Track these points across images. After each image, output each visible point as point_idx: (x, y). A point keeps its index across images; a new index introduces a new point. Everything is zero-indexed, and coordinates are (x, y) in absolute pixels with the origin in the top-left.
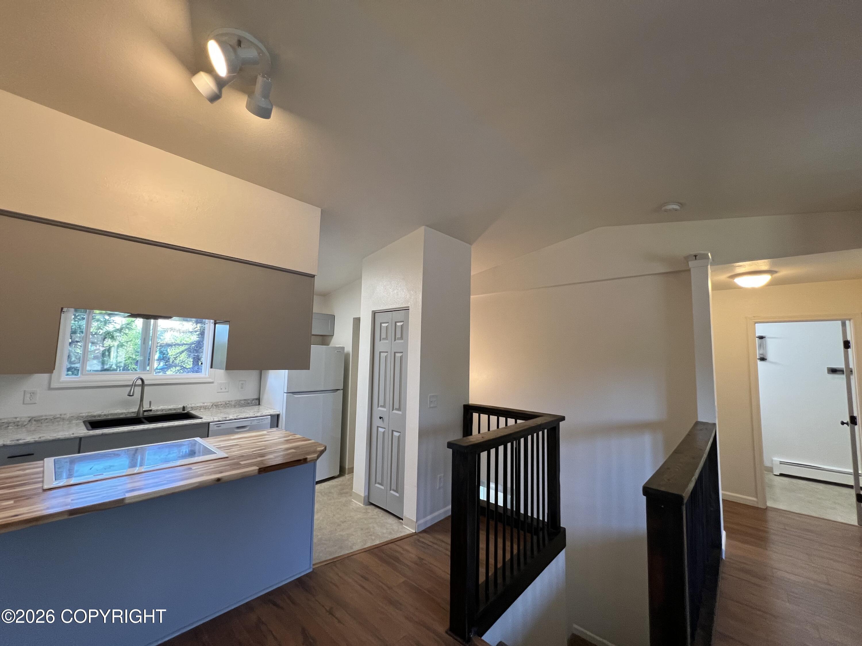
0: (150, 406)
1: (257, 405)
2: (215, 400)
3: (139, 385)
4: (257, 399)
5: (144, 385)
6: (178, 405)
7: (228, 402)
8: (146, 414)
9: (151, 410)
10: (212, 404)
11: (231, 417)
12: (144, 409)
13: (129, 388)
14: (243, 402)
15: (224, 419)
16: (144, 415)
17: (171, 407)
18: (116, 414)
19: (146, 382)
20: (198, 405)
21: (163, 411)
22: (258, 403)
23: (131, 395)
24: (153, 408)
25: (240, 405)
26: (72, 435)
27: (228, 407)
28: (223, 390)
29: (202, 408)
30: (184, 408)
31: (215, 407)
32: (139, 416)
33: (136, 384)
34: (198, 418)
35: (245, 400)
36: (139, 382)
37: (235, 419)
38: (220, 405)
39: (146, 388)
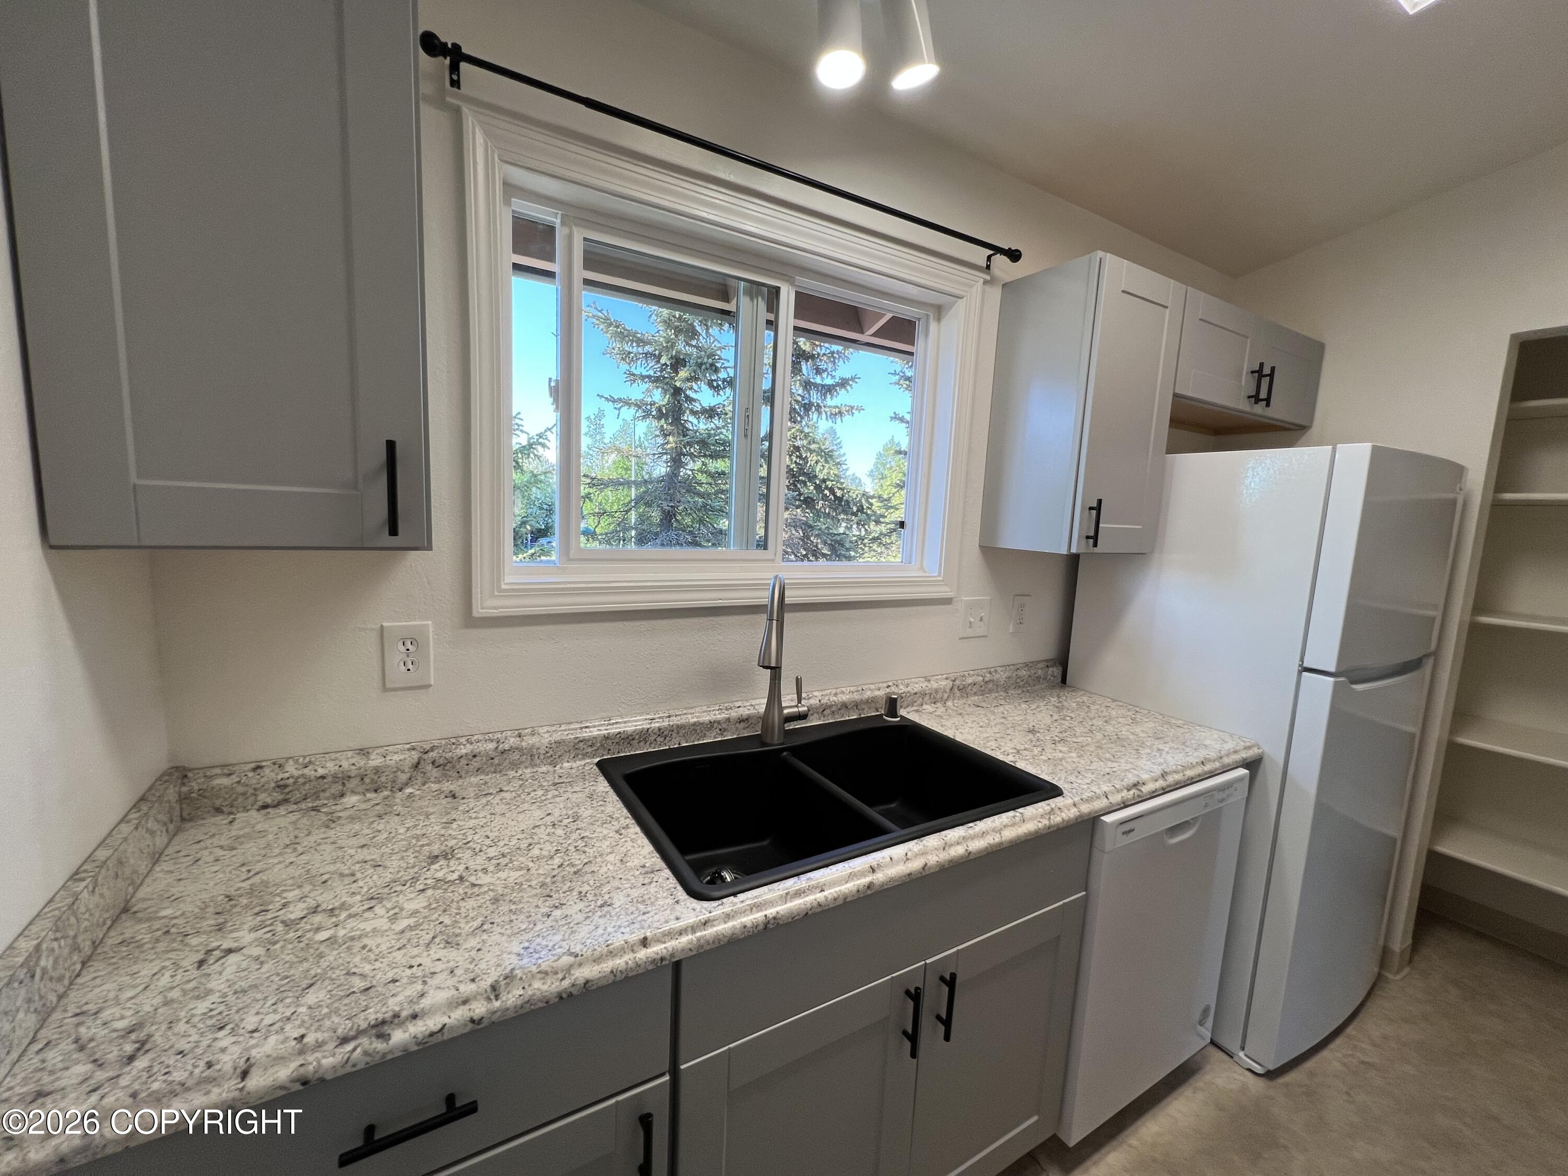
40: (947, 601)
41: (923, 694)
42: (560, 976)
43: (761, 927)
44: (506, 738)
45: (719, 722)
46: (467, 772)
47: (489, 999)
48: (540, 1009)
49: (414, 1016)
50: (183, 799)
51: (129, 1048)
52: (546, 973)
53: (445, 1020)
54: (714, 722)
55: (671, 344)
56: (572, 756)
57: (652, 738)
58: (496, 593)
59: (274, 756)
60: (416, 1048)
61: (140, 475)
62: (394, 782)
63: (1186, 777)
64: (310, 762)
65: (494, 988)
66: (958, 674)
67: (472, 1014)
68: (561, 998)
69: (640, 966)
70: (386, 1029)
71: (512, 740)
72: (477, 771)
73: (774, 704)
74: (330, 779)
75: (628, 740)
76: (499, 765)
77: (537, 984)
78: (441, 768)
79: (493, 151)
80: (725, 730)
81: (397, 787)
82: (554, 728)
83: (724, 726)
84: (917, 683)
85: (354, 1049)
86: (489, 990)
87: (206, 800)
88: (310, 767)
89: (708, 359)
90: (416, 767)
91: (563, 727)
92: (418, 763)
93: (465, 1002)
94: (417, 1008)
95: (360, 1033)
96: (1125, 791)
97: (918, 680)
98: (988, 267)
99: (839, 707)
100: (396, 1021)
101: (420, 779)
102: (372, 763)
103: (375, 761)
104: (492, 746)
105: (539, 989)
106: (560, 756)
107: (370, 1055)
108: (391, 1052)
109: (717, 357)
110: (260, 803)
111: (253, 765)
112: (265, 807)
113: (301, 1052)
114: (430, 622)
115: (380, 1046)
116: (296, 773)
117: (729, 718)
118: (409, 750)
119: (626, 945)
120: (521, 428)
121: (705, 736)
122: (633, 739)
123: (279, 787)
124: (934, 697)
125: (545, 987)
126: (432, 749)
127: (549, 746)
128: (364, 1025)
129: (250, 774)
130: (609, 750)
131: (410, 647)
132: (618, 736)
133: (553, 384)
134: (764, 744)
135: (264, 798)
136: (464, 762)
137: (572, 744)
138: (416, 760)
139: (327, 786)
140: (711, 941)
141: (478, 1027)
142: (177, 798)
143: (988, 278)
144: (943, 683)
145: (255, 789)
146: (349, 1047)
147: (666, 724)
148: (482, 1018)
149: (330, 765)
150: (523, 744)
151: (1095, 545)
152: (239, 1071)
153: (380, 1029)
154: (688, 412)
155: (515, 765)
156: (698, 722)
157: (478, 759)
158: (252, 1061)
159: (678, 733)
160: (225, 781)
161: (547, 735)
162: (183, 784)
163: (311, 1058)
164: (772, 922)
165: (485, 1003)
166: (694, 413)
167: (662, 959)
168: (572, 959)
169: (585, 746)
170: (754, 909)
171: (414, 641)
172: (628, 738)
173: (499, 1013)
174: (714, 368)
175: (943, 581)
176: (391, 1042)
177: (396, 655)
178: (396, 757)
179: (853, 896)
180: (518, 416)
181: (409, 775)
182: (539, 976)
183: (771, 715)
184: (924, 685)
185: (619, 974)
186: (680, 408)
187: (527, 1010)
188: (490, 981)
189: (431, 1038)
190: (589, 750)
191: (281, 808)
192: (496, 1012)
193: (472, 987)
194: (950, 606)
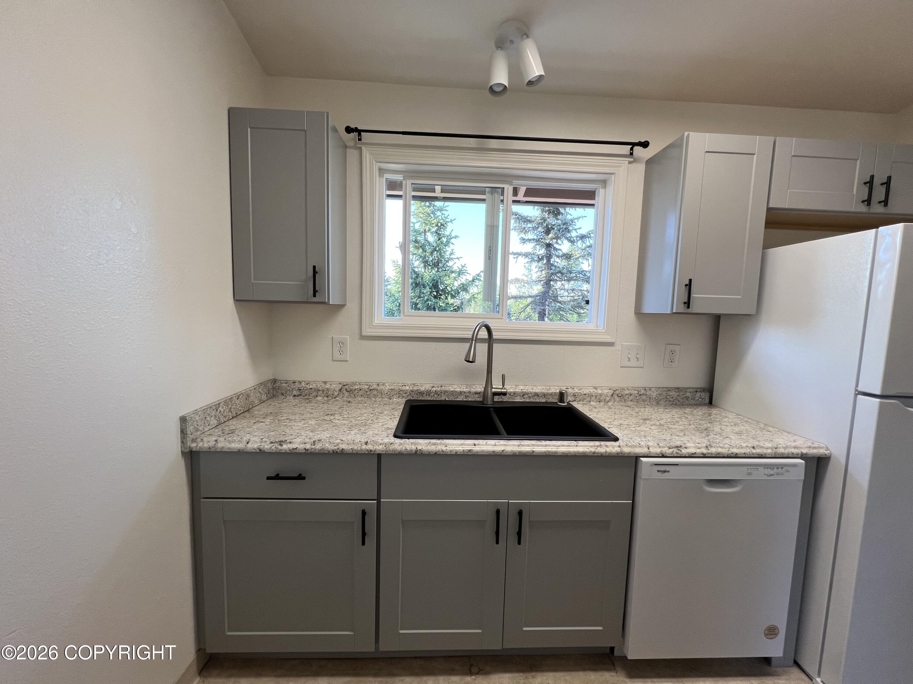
0: (503, 385)
1: (705, 404)
2: (617, 384)
3: (482, 340)
4: (703, 390)
5: (492, 340)
6: (550, 386)
7: (643, 391)
8: (496, 399)
9: (505, 394)
10: (612, 392)
11: (690, 447)
12: (493, 390)
13: (467, 345)
14: (673, 393)
15: (675, 450)
16: (495, 400)
17: (538, 389)
18: (453, 393)
19: (496, 335)
20: (586, 391)
21: (525, 396)
22: (707, 401)
23: (471, 360)
24: (509, 388)
25: (670, 401)
26: (364, 447)
27: (644, 401)
28: (633, 363)
29: (593, 398)
30: (562, 396)
31: (618, 399)
32: (485, 403)
33: (479, 337)
34: (609, 436)
35: (678, 388)
36: (483, 334)
37: (704, 456)
38: (627, 396)
39: (496, 346)
40: (611, 344)
41: (591, 396)
42: (335, 445)
43: (414, 452)
44: (373, 385)
45: (465, 392)
46: (358, 396)
47: (312, 445)
48: (326, 453)
49: (290, 443)
50: (273, 388)
51: (230, 432)
52: (331, 443)
53: (298, 446)
54: (462, 392)
55: (544, 220)
56: (398, 396)
57: (432, 395)
58: (371, 327)
59: (299, 380)
60: (289, 452)
61: (255, 279)
62: (333, 395)
63: (730, 452)
64: (309, 383)
65: (314, 442)
66: (619, 388)
67: (305, 447)
68: (334, 452)
69: (362, 450)
70: (282, 443)
71: (375, 386)
72: (361, 396)
73: (488, 385)
74: (313, 390)
75: (421, 394)
76: (369, 395)
77: (327, 445)
78: (348, 392)
79: (373, 159)
80: (468, 397)
81: (334, 397)
82: (392, 384)
83: (467, 394)
84: (587, 389)
85: (273, 446)
86: (313, 442)
87: (279, 390)
88: (308, 385)
89: (563, 225)
90: (340, 390)
91: (395, 384)
92: (341, 389)
93: (305, 443)
94: (292, 441)
95: (276, 442)
96: (667, 448)
97: (588, 388)
98: (631, 154)
99: (533, 394)
100: (285, 442)
101: (341, 395)
102: (326, 387)
103: (328, 386)
104: (367, 387)
105: (327, 447)
106: (392, 396)
107: (277, 449)
108: (282, 450)
109: (569, 224)
110: (293, 394)
111: (293, 381)
112: (295, 396)
113: (261, 442)
114: (348, 337)
115: (280, 447)
116: (304, 386)
117: (470, 391)
118: (339, 384)
119: (359, 442)
120: (467, 272)
121: (458, 397)
122: (424, 394)
123: (299, 389)
124: (599, 398)
125: (329, 447)
126: (346, 385)
127: (388, 390)
128: (277, 440)
129: (292, 384)
130: (413, 396)
131: (341, 345)
132: (417, 391)
133: (400, 244)
134: (483, 404)
135: (295, 393)
136: (356, 391)
137: (398, 391)
138: (340, 388)
139: (312, 392)
140: (391, 450)
141: (307, 452)
142: (272, 387)
143: (632, 160)
144: (606, 391)
145: (292, 389)
146: (272, 445)
147: (439, 389)
148: (308, 450)
149: (314, 385)
150: (379, 388)
151: (688, 307)
152: (247, 442)
153: (281, 443)
154: (554, 256)
155: (375, 396)
156: (454, 390)
157: (361, 391)
158: (250, 440)
159: (444, 394)
160: (284, 385)
161: (388, 386)
162: (275, 384)
163: (263, 444)
164: (419, 451)
165: (310, 445)
166: (558, 257)
167: (371, 451)
168: (340, 441)
169: (403, 393)
170: (413, 445)
171: (342, 343)
172: (421, 392)
173: (313, 450)
174: (567, 230)
175: (606, 333)
176: (283, 447)
177: (337, 347)
178: (334, 386)
179: (461, 452)
180: (465, 266)
181: (338, 393)
182: (329, 443)
183: (487, 392)
184: (592, 391)
185: (354, 451)
186: (550, 255)
187: (322, 452)
188: (314, 440)
189: (293, 450)
190: (405, 395)
191: (299, 397)
192: (312, 449)
193: (309, 440)
194: (613, 347)
